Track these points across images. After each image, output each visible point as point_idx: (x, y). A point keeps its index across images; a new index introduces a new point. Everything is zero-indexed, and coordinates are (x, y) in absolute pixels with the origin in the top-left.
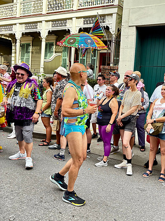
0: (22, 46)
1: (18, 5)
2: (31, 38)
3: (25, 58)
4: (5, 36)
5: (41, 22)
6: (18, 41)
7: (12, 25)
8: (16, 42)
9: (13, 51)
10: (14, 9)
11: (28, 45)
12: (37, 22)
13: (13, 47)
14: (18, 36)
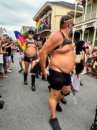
0: (84, 34)
1: (85, 16)
2: (89, 30)
3: (85, 39)
4: (78, 31)
5: (95, 22)
6: (83, 32)
7: (81, 26)
8: (82, 33)
9: (80, 37)
10: (83, 18)
11: (87, 34)
12: (93, 22)
13: (81, 35)
14: (83, 30)
